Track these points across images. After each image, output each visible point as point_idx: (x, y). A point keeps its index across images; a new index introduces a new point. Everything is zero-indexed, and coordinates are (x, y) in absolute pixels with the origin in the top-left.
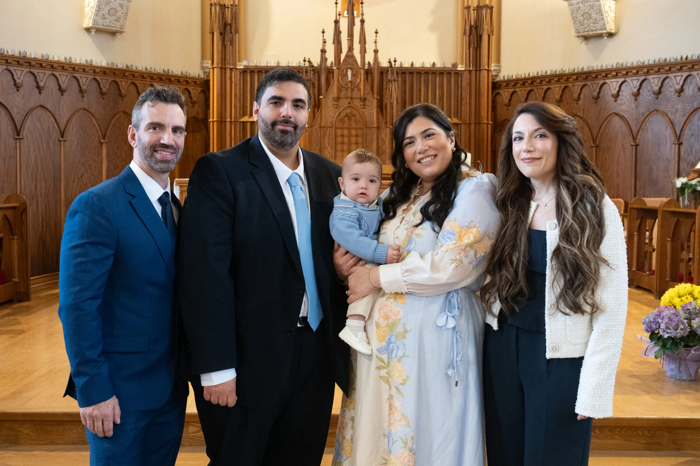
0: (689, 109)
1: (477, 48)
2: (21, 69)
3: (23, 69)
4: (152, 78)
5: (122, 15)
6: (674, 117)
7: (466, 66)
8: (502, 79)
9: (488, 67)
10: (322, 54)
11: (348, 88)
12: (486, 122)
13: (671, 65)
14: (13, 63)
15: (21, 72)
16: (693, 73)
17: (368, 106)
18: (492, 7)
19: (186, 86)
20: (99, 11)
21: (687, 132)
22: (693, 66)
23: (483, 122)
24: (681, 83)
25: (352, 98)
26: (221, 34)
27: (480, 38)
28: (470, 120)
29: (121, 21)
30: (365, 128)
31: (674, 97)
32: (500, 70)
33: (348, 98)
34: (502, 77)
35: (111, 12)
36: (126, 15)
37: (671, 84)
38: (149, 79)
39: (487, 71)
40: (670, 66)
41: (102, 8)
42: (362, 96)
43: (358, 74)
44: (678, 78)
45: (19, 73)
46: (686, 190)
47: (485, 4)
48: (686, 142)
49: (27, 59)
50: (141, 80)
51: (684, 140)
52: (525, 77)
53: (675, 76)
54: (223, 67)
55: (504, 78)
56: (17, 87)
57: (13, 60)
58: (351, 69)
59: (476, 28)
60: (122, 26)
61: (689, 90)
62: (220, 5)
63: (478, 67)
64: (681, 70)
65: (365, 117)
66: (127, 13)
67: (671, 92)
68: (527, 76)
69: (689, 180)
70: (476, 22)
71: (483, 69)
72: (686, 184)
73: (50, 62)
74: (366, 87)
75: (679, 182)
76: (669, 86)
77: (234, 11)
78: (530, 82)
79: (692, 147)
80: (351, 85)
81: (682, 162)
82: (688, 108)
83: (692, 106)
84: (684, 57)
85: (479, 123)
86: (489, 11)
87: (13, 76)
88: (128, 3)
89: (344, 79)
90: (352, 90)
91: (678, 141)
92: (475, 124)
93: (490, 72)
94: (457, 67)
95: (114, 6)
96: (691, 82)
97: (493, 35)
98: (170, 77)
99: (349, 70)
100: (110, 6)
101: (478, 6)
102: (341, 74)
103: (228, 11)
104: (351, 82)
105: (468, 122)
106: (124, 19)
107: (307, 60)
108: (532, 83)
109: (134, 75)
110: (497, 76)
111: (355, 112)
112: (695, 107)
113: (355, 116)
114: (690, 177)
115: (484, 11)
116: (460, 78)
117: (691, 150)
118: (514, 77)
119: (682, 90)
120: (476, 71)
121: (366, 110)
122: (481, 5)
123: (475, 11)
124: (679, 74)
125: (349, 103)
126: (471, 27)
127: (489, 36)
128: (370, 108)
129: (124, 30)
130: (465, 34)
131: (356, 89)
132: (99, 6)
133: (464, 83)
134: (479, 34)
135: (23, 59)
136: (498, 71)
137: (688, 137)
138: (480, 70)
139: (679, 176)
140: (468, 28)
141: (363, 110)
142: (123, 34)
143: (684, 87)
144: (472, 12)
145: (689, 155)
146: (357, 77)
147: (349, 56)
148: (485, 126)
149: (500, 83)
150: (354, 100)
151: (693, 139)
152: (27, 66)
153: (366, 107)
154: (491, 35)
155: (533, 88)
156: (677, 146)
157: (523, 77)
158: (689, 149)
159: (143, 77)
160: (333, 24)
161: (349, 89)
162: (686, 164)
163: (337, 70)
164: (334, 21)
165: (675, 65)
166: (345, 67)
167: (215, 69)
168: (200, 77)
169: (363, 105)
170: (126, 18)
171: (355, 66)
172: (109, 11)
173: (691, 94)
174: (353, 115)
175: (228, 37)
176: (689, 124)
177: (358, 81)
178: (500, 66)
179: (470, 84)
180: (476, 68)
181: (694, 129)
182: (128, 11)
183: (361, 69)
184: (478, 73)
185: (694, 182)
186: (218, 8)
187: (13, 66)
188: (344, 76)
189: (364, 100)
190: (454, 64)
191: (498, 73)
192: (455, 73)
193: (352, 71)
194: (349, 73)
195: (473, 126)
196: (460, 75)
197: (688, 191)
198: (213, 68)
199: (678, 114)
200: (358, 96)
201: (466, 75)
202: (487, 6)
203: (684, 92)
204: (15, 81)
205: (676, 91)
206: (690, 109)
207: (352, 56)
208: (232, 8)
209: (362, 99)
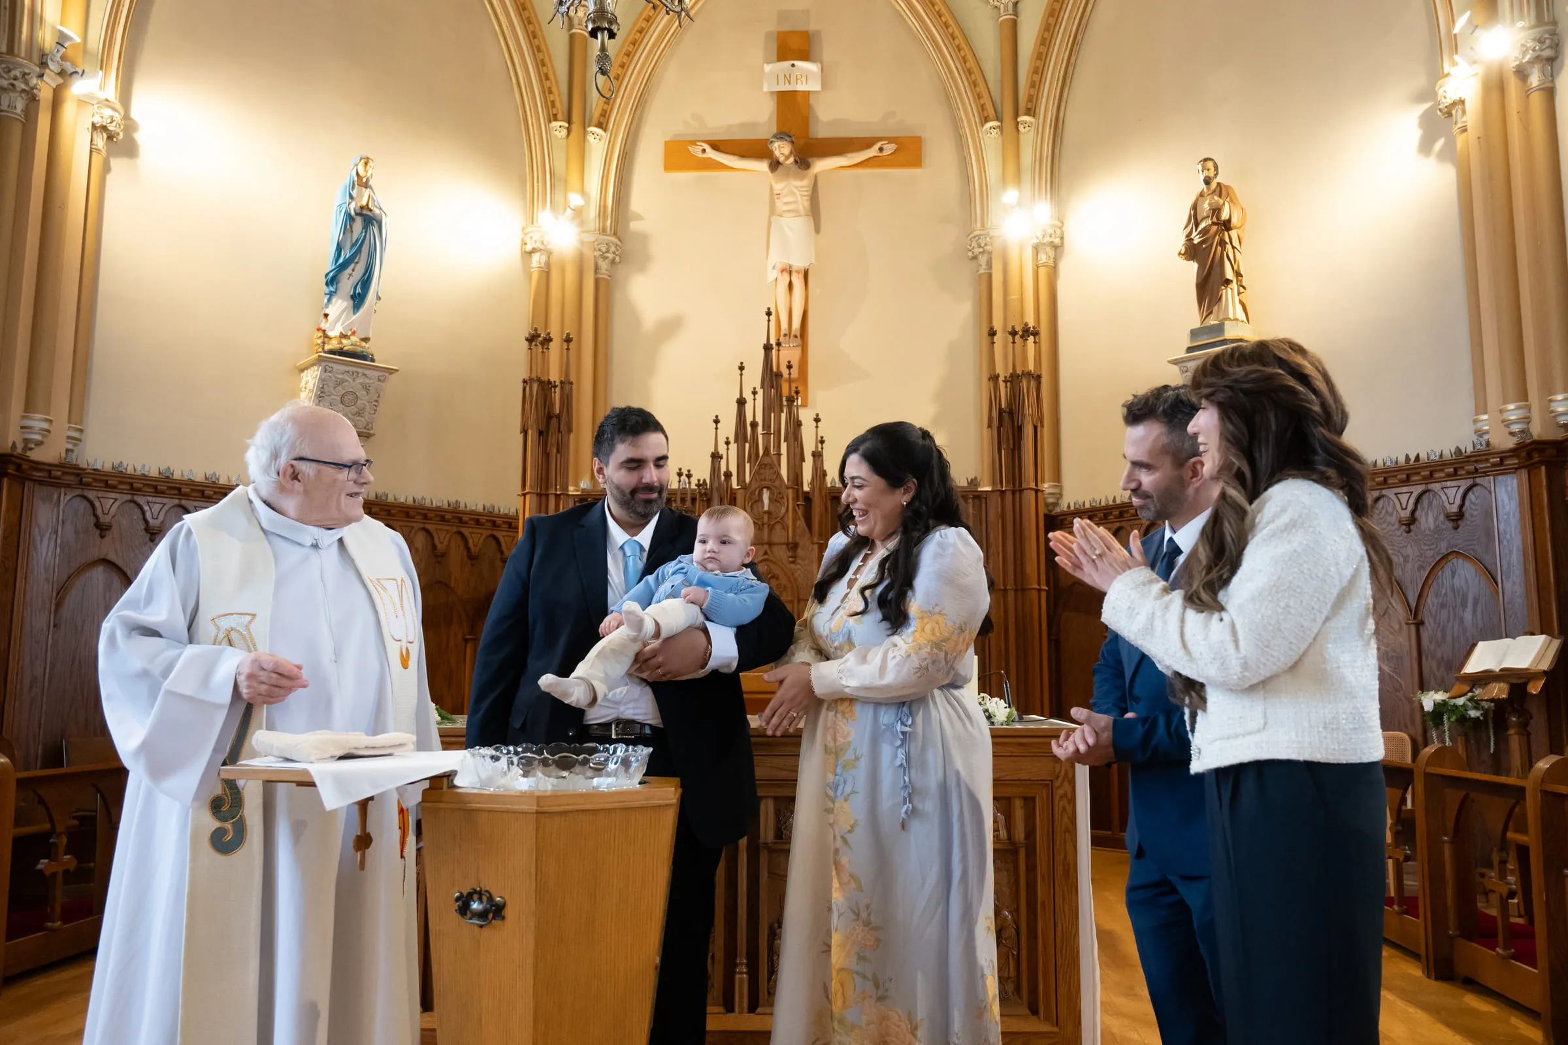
0: (1431, 556)
1: (1013, 450)
2: (158, 500)
3: (165, 500)
4: (425, 517)
5: (367, 404)
6: (1401, 572)
7: (993, 484)
8: (1065, 509)
9: (1036, 485)
10: (713, 462)
11: (763, 525)
12: (1036, 586)
13: (1387, 472)
14: (144, 489)
15: (161, 506)
16: (1432, 486)
17: (803, 560)
18: (1039, 377)
19: (492, 530)
20: (323, 397)
21: (1431, 600)
22: (1431, 473)
23: (1030, 587)
24: (1411, 506)
25: (770, 544)
26: (541, 433)
27: (1018, 431)
28: (1005, 585)
29: (366, 415)
30: (796, 602)
31: (1398, 533)
32: (1061, 495)
33: (763, 544)
34: (1066, 506)
35: (346, 399)
36: (376, 404)
37: (1390, 510)
38: (419, 518)
39: (1033, 493)
40: (1385, 475)
41: (329, 392)
42: (790, 540)
43: (783, 498)
44: (1404, 498)
45: (157, 507)
46: (1445, 717)
47: (1026, 370)
48: (1432, 621)
49: (173, 483)
50: (402, 521)
51: (1426, 615)
52: (1107, 505)
53: (1396, 494)
54: (543, 492)
55: (1069, 506)
56: (152, 534)
57: (144, 485)
58: (768, 488)
59: (1011, 413)
60: (368, 425)
61: (1427, 520)
62: (541, 382)
63: (1017, 485)
64: (1407, 481)
65: (796, 580)
66: (376, 401)
67: (1390, 523)
68: (1111, 503)
69: (1450, 698)
70: (1009, 404)
71: (1026, 489)
72: (1444, 703)
73: (220, 488)
74: (798, 523)
75: (1429, 700)
76: (1387, 512)
77: (566, 392)
78: (1116, 513)
79: (1444, 630)
80: (769, 518)
81: (1427, 659)
82: (1429, 553)
83: (1436, 551)
84: (1412, 458)
85: (1023, 590)
86: (1033, 383)
87: (143, 513)
88: (379, 383)
89: (755, 507)
90: (771, 528)
91: (1415, 618)
92: (1016, 590)
93: (1039, 494)
94: (977, 485)
95: (352, 388)
96: (1430, 503)
97: (1042, 426)
98: (460, 515)
99: (765, 490)
100: (343, 389)
101: (1012, 375)
102: (750, 498)
103: (555, 392)
104: (769, 513)
105: (1002, 588)
106: (373, 412)
107: (685, 472)
108: (1121, 515)
109: (389, 511)
110: (1056, 504)
111: (776, 571)
112: (1444, 551)
113: (777, 579)
114: (1454, 692)
115: (1024, 383)
116: (984, 505)
117: (1444, 636)
118: (1087, 506)
119: (1412, 520)
120: (1014, 492)
121: (799, 566)
122: (1019, 372)
123: (1009, 384)
124: (1405, 489)
125: (766, 553)
126: (1001, 411)
127: (1035, 428)
128: (807, 561)
129: (371, 432)
130: (990, 426)
131: (778, 527)
132: (323, 388)
133: (992, 515)
134: (1016, 424)
135: (164, 482)
136: (1058, 496)
137: (1433, 610)
138: (1021, 491)
139: (1423, 687)
140: (995, 414)
141: (792, 566)
142: (372, 438)
143: (1417, 514)
144: (1002, 385)
145: (1439, 645)
146: (782, 504)
147: (766, 465)
148: (1034, 594)
149: (1061, 517)
150: (775, 548)
151: (1444, 613)
152: (175, 495)
153: (799, 561)
154: (1039, 425)
155: (1123, 524)
156: (1413, 628)
157: (1103, 504)
158: (1439, 635)
159: (407, 515)
160: (735, 406)
161: (766, 526)
162: (1434, 665)
163: (742, 491)
164: (736, 399)
165: (1396, 473)
166: (757, 486)
167: (528, 497)
168: (501, 513)
169: (792, 557)
170: (376, 410)
171: (777, 483)
172: (343, 396)
173: (1432, 526)
174: (773, 577)
175: (552, 440)
176: (1434, 584)
177: (783, 510)
178: (1061, 487)
179: (1003, 516)
180: (1014, 486)
181: (1446, 594)
182: (379, 396)
183: (788, 488)
184: (1017, 494)
185: (1460, 701)
186: (535, 386)
187: (144, 495)
188: (756, 501)
189: (793, 547)
190: (972, 480)
191: (1058, 499)
192: (975, 497)
193: (772, 494)
194: (766, 496)
195: (1011, 596)
196: (984, 500)
197: (1449, 718)
198: (524, 495)
199: (1409, 566)
200: (784, 540)
201: (995, 501)
202: (1029, 374)
203: (1417, 523)
204: (146, 522)
205: (1400, 521)
206: (1433, 556)
207: (770, 464)
208: (562, 388)
209: (790, 546)
